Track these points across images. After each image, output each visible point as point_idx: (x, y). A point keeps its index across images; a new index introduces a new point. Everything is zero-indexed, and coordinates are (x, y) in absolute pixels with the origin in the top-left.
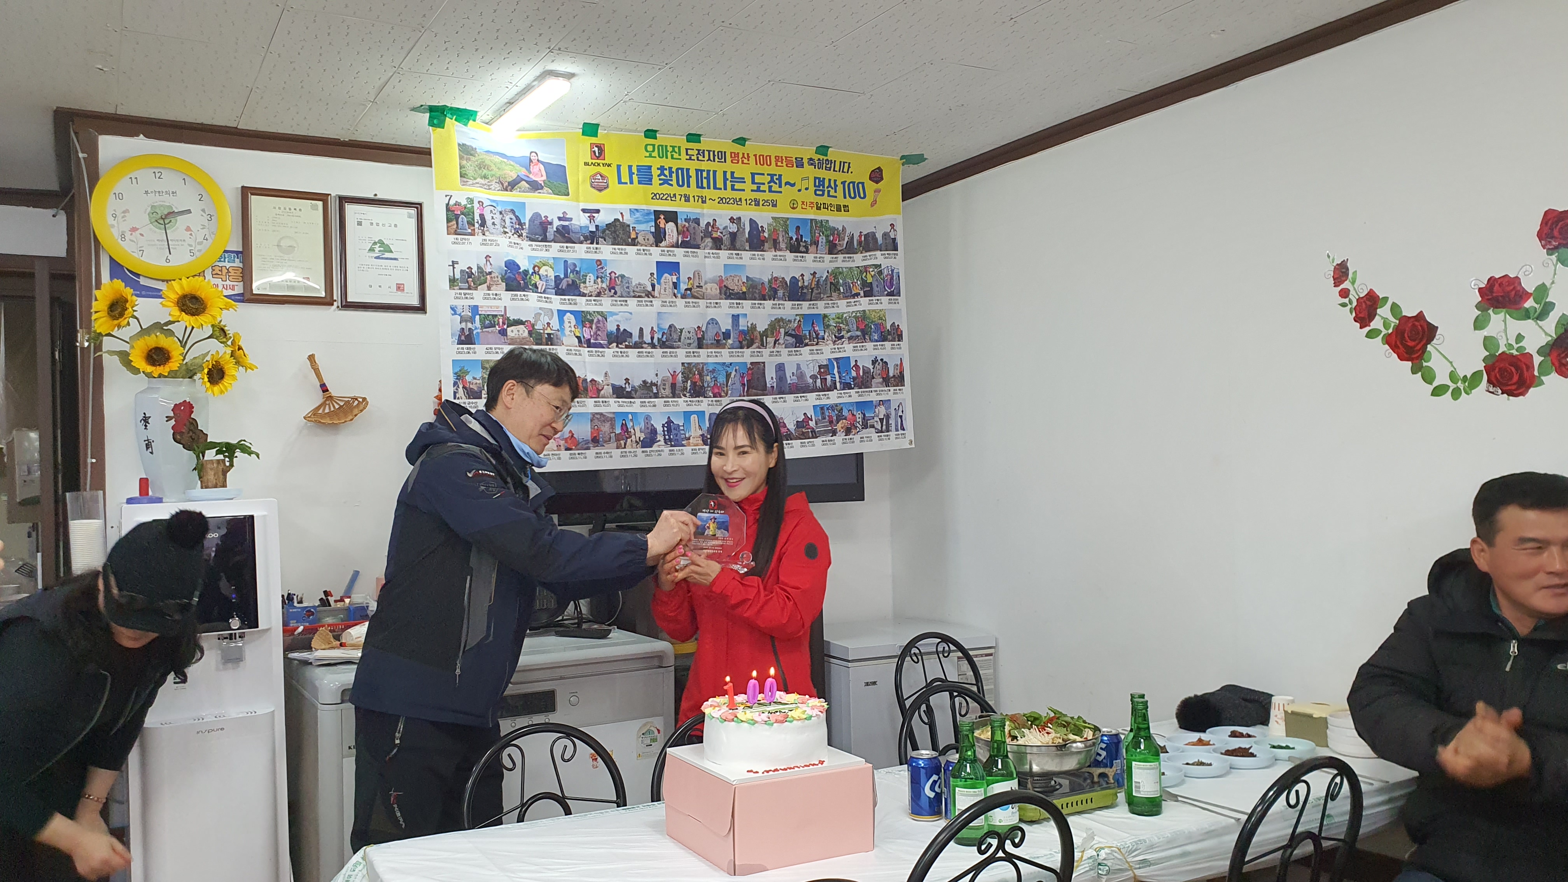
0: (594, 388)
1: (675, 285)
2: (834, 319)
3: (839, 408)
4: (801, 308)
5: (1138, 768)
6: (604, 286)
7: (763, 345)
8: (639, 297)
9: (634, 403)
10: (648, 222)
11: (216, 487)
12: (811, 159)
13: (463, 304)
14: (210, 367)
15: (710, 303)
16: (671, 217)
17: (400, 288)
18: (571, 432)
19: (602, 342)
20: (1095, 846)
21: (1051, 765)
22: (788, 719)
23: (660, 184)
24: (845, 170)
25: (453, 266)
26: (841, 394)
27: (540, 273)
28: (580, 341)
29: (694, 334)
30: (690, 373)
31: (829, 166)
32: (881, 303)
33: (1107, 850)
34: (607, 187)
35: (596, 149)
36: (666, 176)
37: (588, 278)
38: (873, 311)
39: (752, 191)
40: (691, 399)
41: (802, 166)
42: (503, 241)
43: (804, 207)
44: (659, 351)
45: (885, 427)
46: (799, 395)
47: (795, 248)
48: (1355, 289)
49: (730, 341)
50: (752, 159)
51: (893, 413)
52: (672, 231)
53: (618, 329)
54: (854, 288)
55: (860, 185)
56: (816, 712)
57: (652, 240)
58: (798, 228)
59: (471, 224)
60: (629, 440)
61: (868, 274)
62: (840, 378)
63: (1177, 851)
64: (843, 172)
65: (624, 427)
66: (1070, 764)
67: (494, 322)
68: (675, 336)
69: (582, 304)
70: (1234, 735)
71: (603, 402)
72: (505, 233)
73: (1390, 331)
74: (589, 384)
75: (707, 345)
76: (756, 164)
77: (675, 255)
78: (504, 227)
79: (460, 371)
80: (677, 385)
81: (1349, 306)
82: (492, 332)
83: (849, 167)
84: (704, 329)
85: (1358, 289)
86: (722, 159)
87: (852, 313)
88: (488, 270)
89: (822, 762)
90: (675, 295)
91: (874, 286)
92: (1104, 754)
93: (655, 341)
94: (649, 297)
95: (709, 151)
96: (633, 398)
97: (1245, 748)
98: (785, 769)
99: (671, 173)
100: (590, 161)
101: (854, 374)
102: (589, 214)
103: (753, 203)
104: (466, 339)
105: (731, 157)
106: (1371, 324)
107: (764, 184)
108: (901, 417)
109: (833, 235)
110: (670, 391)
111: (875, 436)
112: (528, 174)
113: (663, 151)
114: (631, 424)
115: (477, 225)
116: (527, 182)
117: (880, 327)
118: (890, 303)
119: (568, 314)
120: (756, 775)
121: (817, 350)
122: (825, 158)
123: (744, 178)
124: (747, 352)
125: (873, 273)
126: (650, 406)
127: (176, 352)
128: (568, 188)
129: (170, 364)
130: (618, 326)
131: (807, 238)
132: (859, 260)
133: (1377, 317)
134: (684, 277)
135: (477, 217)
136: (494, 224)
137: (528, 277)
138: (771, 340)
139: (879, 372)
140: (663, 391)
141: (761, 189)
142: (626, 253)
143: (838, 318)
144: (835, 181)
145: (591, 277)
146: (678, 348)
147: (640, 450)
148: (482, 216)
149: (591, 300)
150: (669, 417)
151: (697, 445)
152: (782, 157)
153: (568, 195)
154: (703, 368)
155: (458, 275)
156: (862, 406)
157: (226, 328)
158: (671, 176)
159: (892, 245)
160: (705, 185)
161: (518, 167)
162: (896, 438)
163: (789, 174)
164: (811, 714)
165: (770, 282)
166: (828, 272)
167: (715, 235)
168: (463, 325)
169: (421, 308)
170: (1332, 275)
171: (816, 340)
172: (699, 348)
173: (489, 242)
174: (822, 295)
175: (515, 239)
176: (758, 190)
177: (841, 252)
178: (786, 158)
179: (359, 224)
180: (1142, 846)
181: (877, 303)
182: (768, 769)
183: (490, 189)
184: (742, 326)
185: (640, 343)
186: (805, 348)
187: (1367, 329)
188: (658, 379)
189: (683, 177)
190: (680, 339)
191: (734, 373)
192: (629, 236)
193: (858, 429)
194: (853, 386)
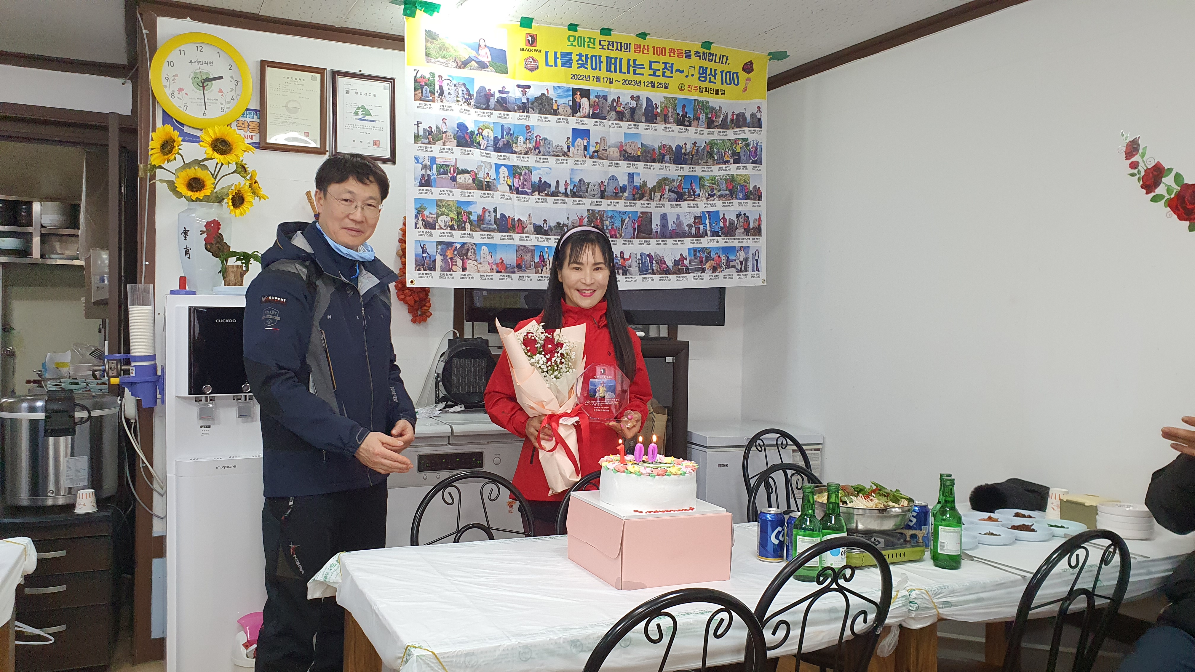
0: (520, 225)
1: (586, 148)
2: (708, 180)
3: (708, 251)
4: (683, 171)
5: (944, 532)
6: (531, 146)
7: (651, 199)
8: (557, 156)
9: (550, 239)
10: (567, 97)
11: (235, 285)
12: (697, 52)
13: (424, 155)
14: (234, 194)
15: (612, 163)
16: (585, 93)
17: (376, 143)
18: (501, 259)
19: (527, 190)
20: (908, 588)
21: (874, 525)
22: (666, 474)
23: (578, 68)
24: (724, 62)
25: (418, 125)
26: (710, 240)
27: (483, 134)
28: (511, 189)
29: (598, 187)
30: (595, 218)
31: (711, 58)
32: (747, 169)
33: (917, 592)
34: (537, 68)
35: (530, 38)
36: (583, 61)
37: (519, 139)
38: (740, 175)
39: (650, 75)
41: (690, 57)
42: (456, 107)
43: (690, 89)
44: (570, 200)
45: (744, 268)
46: (677, 239)
47: (680, 122)
48: (1144, 162)
49: (626, 194)
50: (651, 50)
51: (751, 257)
52: (586, 105)
53: (540, 181)
54: (726, 156)
55: (735, 75)
56: (689, 470)
57: (570, 111)
58: (684, 106)
59: (432, 93)
61: (737, 145)
62: (710, 227)
63: (972, 597)
64: (722, 63)
65: (542, 256)
66: (888, 525)
67: (447, 170)
68: (583, 188)
69: (513, 160)
70: (1017, 515)
71: (526, 237)
72: (458, 101)
73: (1172, 196)
74: (516, 221)
75: (608, 196)
76: (654, 54)
77: (586, 124)
78: (457, 97)
79: (420, 207)
81: (1138, 176)
83: (727, 60)
84: (606, 183)
85: (1147, 162)
86: (627, 49)
87: (723, 176)
88: (444, 130)
89: (692, 509)
90: (585, 156)
91: (742, 155)
92: (915, 520)
93: (568, 191)
94: (565, 157)
95: (617, 43)
97: (1028, 525)
98: (665, 513)
99: (587, 59)
100: (525, 47)
101: (722, 224)
102: (522, 89)
103: (650, 85)
104: (426, 182)
105: (635, 48)
106: (1156, 190)
107: (659, 70)
108: (757, 260)
109: (712, 113)
111: (735, 274)
112: (477, 56)
113: (581, 41)
114: (548, 255)
115: (437, 94)
116: (476, 62)
117: (744, 188)
118: (753, 169)
119: (503, 167)
120: (641, 514)
121: (693, 204)
122: (708, 51)
123: (643, 65)
124: (639, 203)
125: (742, 145)
127: (209, 181)
128: (507, 68)
129: (205, 191)
130: (540, 178)
131: (691, 115)
132: (730, 134)
133: (1162, 184)
134: (592, 141)
135: (437, 88)
136: (449, 94)
137: (474, 137)
138: (658, 195)
139: (742, 224)
141: (657, 74)
142: (549, 121)
143: (712, 180)
144: (715, 70)
145: (521, 139)
146: (585, 197)
148: (441, 87)
149: (520, 157)
152: (674, 49)
154: (603, 214)
155: (421, 133)
156: (727, 250)
157: (246, 166)
158: (587, 61)
159: (757, 123)
160: (613, 69)
161: (470, 49)
162: (752, 277)
163: (679, 63)
164: (686, 472)
165: (659, 148)
166: (706, 143)
167: (618, 109)
168: (424, 172)
169: (391, 160)
170: (1125, 150)
171: (693, 196)
172: (601, 198)
173: (446, 108)
174: (700, 161)
175: (465, 106)
176: (654, 75)
177: (717, 127)
178: (678, 50)
179: (347, 92)
180: (944, 591)
181: (743, 169)
182: (650, 510)
183: (447, 66)
184: (636, 182)
185: (556, 192)
186: (684, 202)
187: (1152, 194)
188: (569, 222)
189: (596, 62)
190: (587, 190)
191: (627, 219)
192: (552, 108)
193: (722, 269)
194: (720, 234)
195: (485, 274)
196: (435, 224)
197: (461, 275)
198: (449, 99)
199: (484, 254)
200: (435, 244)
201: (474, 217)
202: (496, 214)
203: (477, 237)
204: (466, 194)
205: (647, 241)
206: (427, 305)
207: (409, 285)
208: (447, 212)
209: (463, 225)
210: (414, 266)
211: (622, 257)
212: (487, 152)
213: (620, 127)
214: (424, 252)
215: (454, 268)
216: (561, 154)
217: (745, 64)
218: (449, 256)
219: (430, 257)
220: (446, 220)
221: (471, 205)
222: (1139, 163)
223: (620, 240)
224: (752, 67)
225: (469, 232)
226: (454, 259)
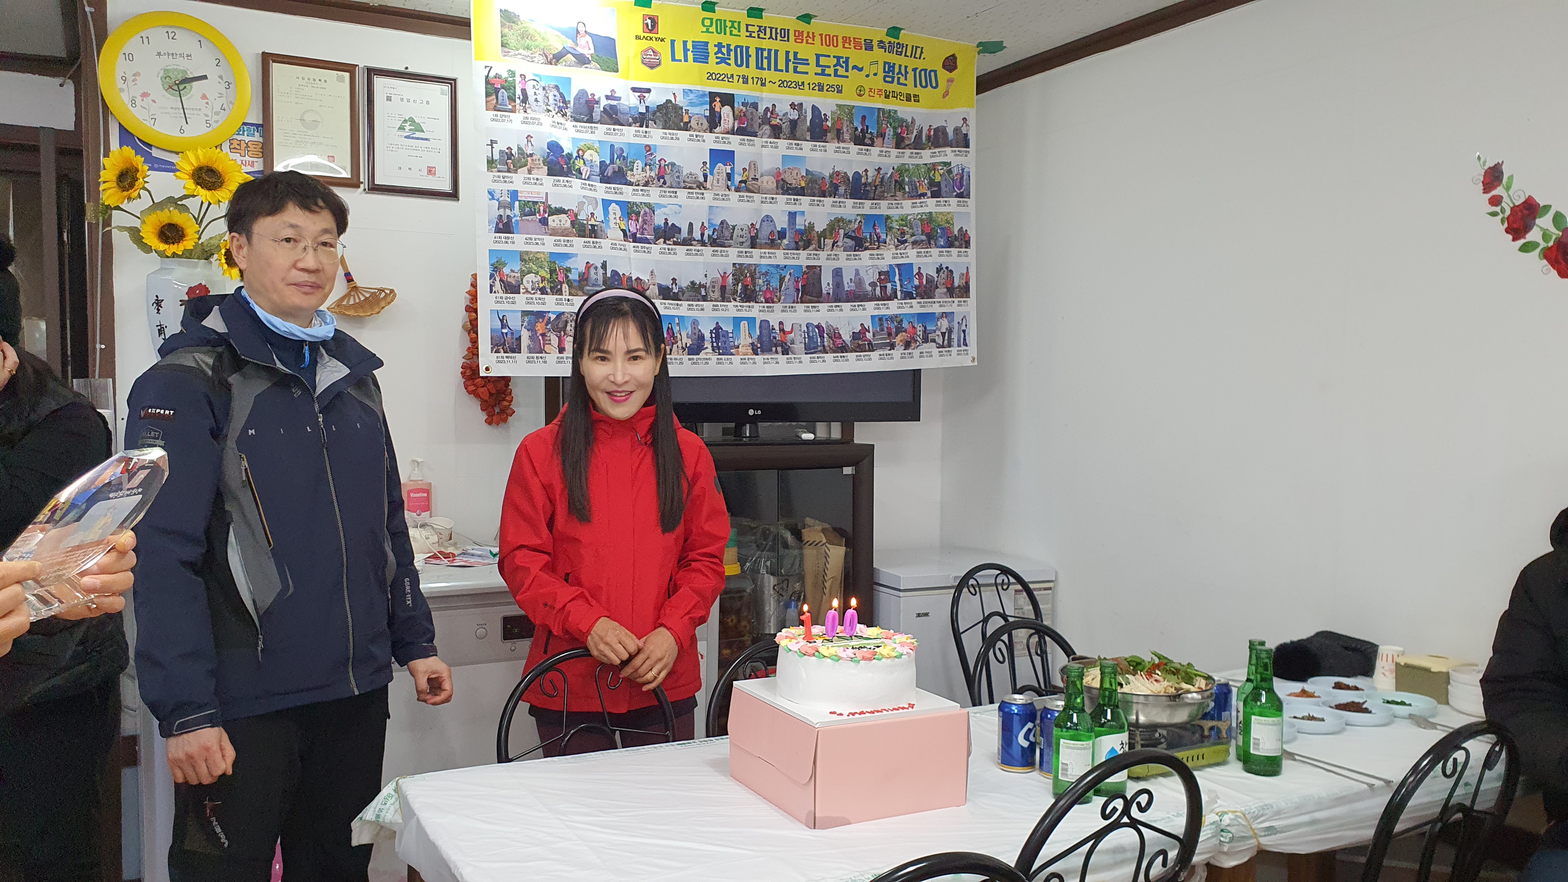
0: (639, 287)
1: (729, 177)
2: (897, 221)
3: (899, 319)
4: (863, 208)
5: (1259, 723)
6: (653, 174)
7: (820, 247)
8: (690, 188)
9: (681, 305)
10: (703, 104)
12: (881, 42)
13: (502, 188)
15: (766, 198)
16: (728, 99)
17: (431, 171)
19: (648, 237)
20: (1217, 810)
21: (1162, 717)
22: (876, 657)
23: (717, 63)
24: (918, 56)
25: (492, 145)
26: (902, 304)
27: (585, 157)
28: (625, 235)
29: (747, 232)
30: (742, 275)
31: (900, 50)
32: (950, 205)
33: (1231, 815)
34: (660, 64)
35: (649, 21)
36: (723, 54)
37: (635, 165)
38: (940, 213)
39: (816, 74)
40: (742, 304)
41: (871, 49)
42: (546, 119)
43: (872, 94)
44: (709, 250)
45: (946, 343)
46: (856, 304)
47: (859, 141)
48: (1509, 196)
49: (785, 242)
50: (818, 38)
51: (956, 326)
52: (728, 116)
53: (666, 223)
54: (921, 187)
55: (933, 74)
56: (906, 650)
57: (706, 124)
58: (864, 118)
59: (512, 99)
60: (675, 346)
61: (936, 172)
62: (901, 286)
63: (1305, 818)
64: (915, 57)
65: (670, 330)
66: (1181, 716)
67: (535, 209)
68: (727, 234)
69: (628, 194)
70: (1338, 686)
72: (549, 111)
73: (1551, 244)
74: (634, 281)
75: (761, 244)
76: (822, 45)
77: (729, 143)
78: (547, 105)
79: (497, 262)
82: (532, 220)
83: (922, 52)
84: (758, 226)
85: (1514, 196)
86: (785, 37)
87: (917, 215)
88: (529, 152)
89: (912, 706)
90: (728, 188)
91: (943, 186)
92: (1212, 704)
93: (706, 238)
94: (700, 189)
95: (771, 28)
96: (680, 300)
97: (1359, 703)
98: (872, 712)
99: (729, 50)
100: (642, 35)
101: (916, 282)
102: (639, 94)
103: (817, 88)
104: (505, 227)
105: (795, 35)
106: (1527, 236)
107: (829, 67)
108: (964, 331)
109: (901, 127)
110: (720, 294)
111: (935, 351)
112: (575, 47)
113: (721, 26)
114: (678, 328)
115: (518, 101)
116: (574, 55)
117: (947, 232)
118: (958, 206)
119: (613, 205)
120: (840, 717)
121: (877, 255)
122: (897, 41)
123: (807, 60)
124: (803, 253)
125: (942, 171)
126: (698, 310)
127: (191, 229)
128: (617, 64)
129: (185, 243)
130: (666, 219)
131: (873, 130)
132: (927, 156)
133: (1535, 227)
134: (738, 168)
135: (518, 92)
136: (536, 100)
137: (572, 162)
138: (829, 242)
139: (943, 281)
140: (712, 294)
141: (826, 72)
143: (902, 220)
144: (906, 67)
145: (639, 164)
146: (729, 246)
148: (524, 91)
149: (637, 190)
150: (717, 323)
152: (850, 38)
154: (755, 269)
155: (496, 156)
156: (924, 318)
158: (729, 54)
159: (963, 141)
160: (765, 65)
161: (563, 37)
162: (958, 354)
163: (857, 57)
164: (901, 652)
165: (831, 176)
166: (893, 169)
167: (774, 122)
168: (501, 212)
169: (453, 195)
170: (1482, 179)
171: (877, 243)
172: (752, 248)
173: (531, 121)
174: (886, 195)
175: (559, 118)
176: (823, 73)
177: (908, 147)
178: (854, 39)
179: (389, 99)
180: (1267, 812)
181: (945, 205)
182: (853, 712)
183: (533, 61)
184: (799, 225)
185: (690, 239)
186: (865, 252)
187: (1522, 241)
188: (707, 282)
189: (742, 56)
190: (732, 236)
191: (788, 277)
192: (682, 120)
193: (918, 343)
194: (915, 295)
196: (519, 286)
197: (558, 358)
198: (537, 108)
200: (520, 314)
201: (574, 276)
202: (606, 270)
204: (562, 242)
205: (815, 307)
206: (507, 398)
207: (483, 373)
208: (536, 268)
209: (559, 287)
210: (490, 346)
211: (782, 330)
212: (591, 183)
213: (777, 147)
214: (503, 326)
215: (547, 348)
216: (695, 186)
217: (947, 58)
218: (539, 332)
219: (512, 334)
220: (535, 280)
221: (570, 258)
222: (1501, 197)
223: (778, 306)
224: (955, 62)
225: (567, 297)
226: (546, 336)
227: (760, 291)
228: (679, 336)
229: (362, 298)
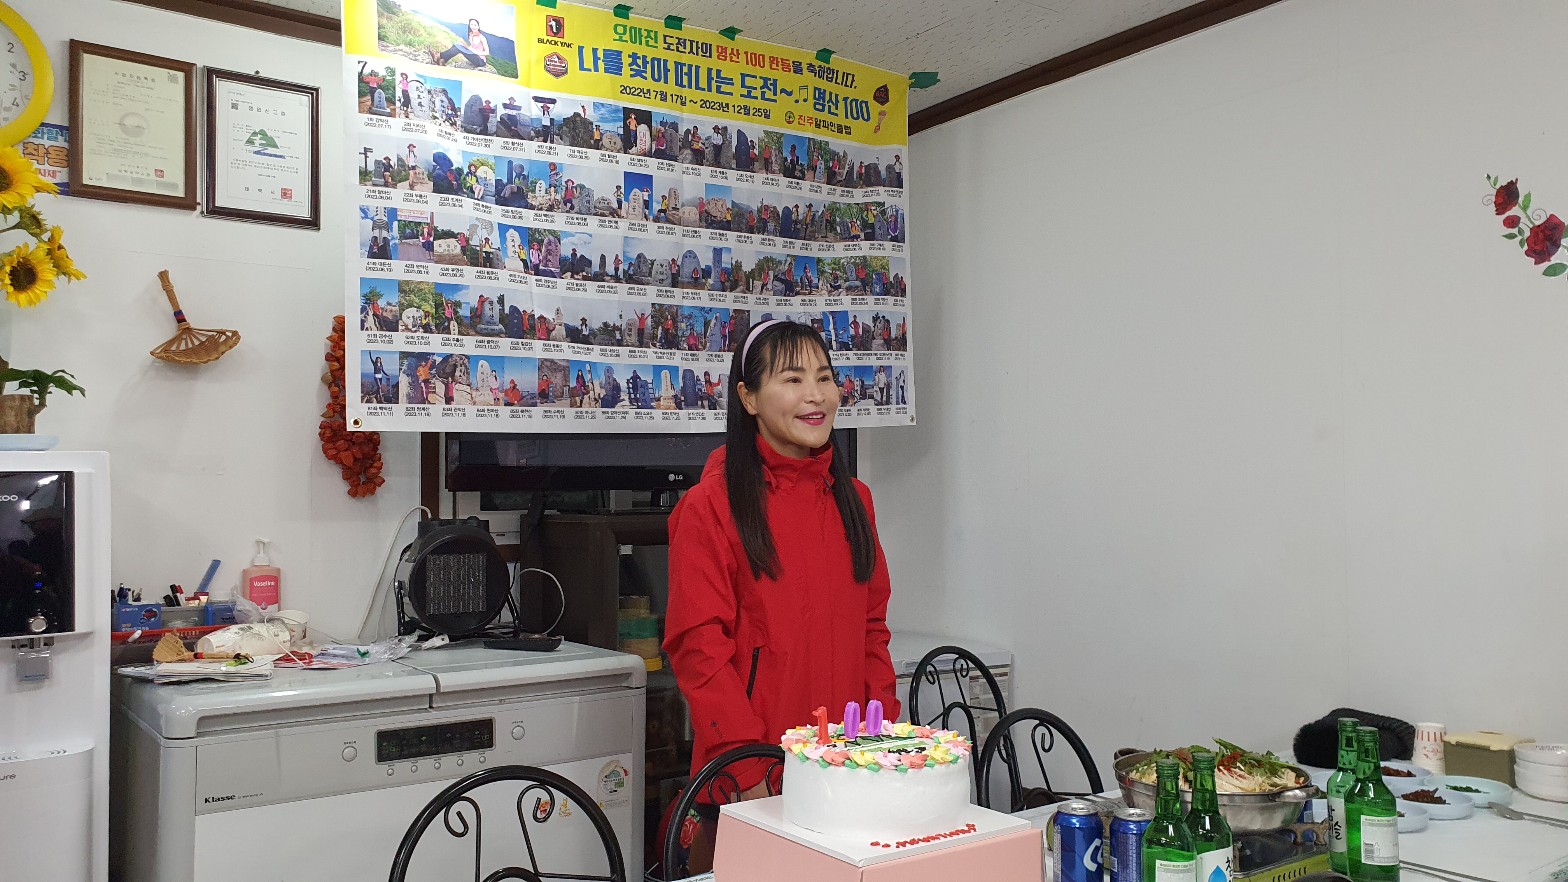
0: (543, 327)
1: (647, 204)
2: (829, 264)
4: (794, 248)
5: (1368, 824)
6: (558, 197)
7: (748, 289)
8: (602, 215)
10: (615, 121)
11: (17, 432)
12: (811, 65)
13: (377, 205)
14: (15, 265)
15: (688, 231)
16: (644, 117)
17: (285, 194)
18: (512, 381)
19: (553, 269)
22: (927, 762)
23: (632, 76)
24: (849, 84)
25: (365, 154)
27: (477, 174)
29: (668, 268)
31: (830, 76)
32: (884, 249)
34: (565, 73)
35: (554, 23)
36: (639, 66)
37: (538, 185)
38: (875, 257)
39: (742, 95)
40: (662, 351)
41: (801, 72)
42: (433, 128)
44: (623, 287)
45: (885, 399)
47: (790, 171)
48: (1527, 216)
49: (710, 281)
50: (743, 57)
51: (894, 382)
52: (645, 135)
54: (854, 229)
55: (864, 105)
56: (961, 751)
57: (620, 144)
58: (793, 148)
59: (391, 101)
60: (586, 397)
61: (869, 212)
62: (836, 336)
64: (846, 85)
65: (580, 379)
66: (1276, 821)
67: (418, 231)
68: (644, 269)
69: (529, 219)
71: (554, 346)
72: (435, 118)
74: (536, 320)
75: (683, 283)
76: (747, 64)
77: (647, 166)
78: (433, 110)
79: (370, 293)
80: (646, 331)
81: (1519, 238)
83: (853, 80)
84: (679, 263)
85: (1533, 216)
86: (706, 53)
87: (851, 259)
88: (411, 163)
89: (972, 827)
91: (877, 227)
94: (614, 217)
95: (692, 42)
98: (926, 840)
99: (645, 63)
100: (546, 38)
101: (852, 332)
102: (542, 104)
103: (742, 111)
104: (380, 251)
105: (718, 51)
106: (1552, 258)
107: (755, 89)
108: (902, 387)
109: (833, 160)
110: (637, 338)
112: (466, 46)
113: (636, 35)
114: (589, 376)
115: (398, 104)
116: (465, 55)
117: (882, 277)
118: (893, 250)
119: (512, 230)
120: (886, 850)
121: (810, 301)
122: (827, 66)
123: (732, 79)
124: (730, 295)
125: (875, 212)
126: (612, 355)
128: (516, 69)
130: (574, 250)
131: (803, 161)
132: (859, 196)
134: (657, 195)
135: (399, 94)
136: (420, 104)
137: (462, 178)
138: (758, 284)
139: (880, 331)
140: (628, 338)
141: (752, 94)
142: (588, 158)
143: (835, 264)
144: (837, 95)
145: (542, 185)
146: (648, 284)
147: (599, 410)
148: (405, 93)
149: (540, 215)
151: (669, 409)
152: (777, 58)
153: (517, 77)
154: (677, 311)
155: (371, 167)
156: (862, 371)
157: (41, 218)
158: (645, 67)
159: (896, 181)
160: (685, 83)
161: (453, 35)
162: (897, 413)
163: (786, 79)
164: (956, 754)
165: (759, 210)
166: (824, 206)
167: (696, 146)
168: (376, 233)
169: (313, 223)
170: (1494, 199)
171: (808, 288)
172: (673, 287)
173: (414, 128)
174: (817, 235)
175: (447, 127)
176: (749, 95)
178: (782, 60)
179: (234, 106)
181: (879, 249)
182: (902, 841)
183: (416, 60)
184: (725, 263)
185: (602, 274)
186: (796, 297)
187: (1546, 265)
188: (622, 323)
189: (660, 70)
190: (650, 272)
191: (713, 321)
192: (592, 137)
193: (856, 400)
194: (851, 346)
195: (486, 408)
196: (397, 322)
197: (444, 409)
198: (420, 113)
199: (482, 373)
200: (398, 356)
201: (464, 312)
202: (503, 306)
203: (470, 345)
204: (450, 272)
207: (350, 427)
208: (418, 301)
209: (446, 324)
210: (360, 395)
212: (485, 204)
214: (377, 370)
215: (431, 397)
216: (607, 213)
217: (878, 89)
218: (422, 378)
219: (388, 379)
220: (417, 315)
221: (460, 290)
222: (1519, 218)
223: (703, 354)
224: (887, 95)
225: (456, 337)
226: (430, 383)
227: (682, 336)
228: (591, 385)
229: (197, 343)
